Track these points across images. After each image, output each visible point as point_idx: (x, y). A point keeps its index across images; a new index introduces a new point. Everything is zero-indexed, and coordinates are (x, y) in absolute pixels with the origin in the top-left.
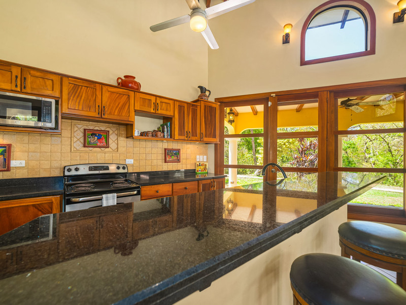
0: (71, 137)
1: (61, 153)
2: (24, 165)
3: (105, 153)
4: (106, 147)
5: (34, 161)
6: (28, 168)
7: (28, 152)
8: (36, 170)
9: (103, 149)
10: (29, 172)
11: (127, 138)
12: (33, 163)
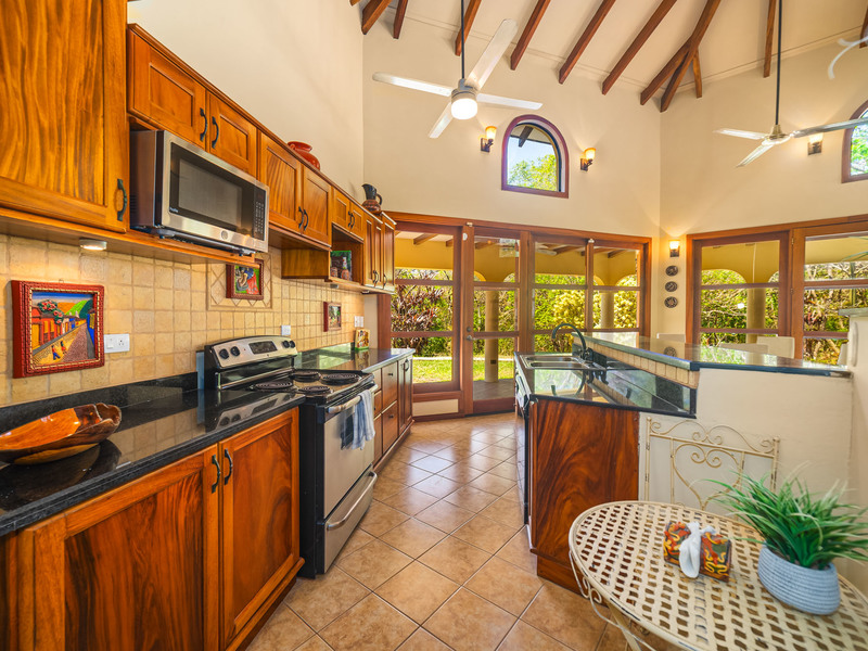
0: (207, 272)
1: (191, 312)
2: (126, 348)
3: (255, 312)
4: (257, 299)
5: (145, 335)
6: (133, 357)
7: (133, 310)
8: (149, 360)
9: (252, 302)
10: (137, 365)
11: (283, 277)
12: (144, 341)
